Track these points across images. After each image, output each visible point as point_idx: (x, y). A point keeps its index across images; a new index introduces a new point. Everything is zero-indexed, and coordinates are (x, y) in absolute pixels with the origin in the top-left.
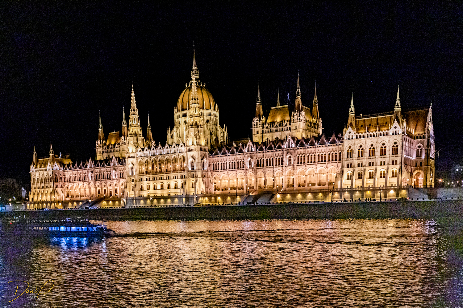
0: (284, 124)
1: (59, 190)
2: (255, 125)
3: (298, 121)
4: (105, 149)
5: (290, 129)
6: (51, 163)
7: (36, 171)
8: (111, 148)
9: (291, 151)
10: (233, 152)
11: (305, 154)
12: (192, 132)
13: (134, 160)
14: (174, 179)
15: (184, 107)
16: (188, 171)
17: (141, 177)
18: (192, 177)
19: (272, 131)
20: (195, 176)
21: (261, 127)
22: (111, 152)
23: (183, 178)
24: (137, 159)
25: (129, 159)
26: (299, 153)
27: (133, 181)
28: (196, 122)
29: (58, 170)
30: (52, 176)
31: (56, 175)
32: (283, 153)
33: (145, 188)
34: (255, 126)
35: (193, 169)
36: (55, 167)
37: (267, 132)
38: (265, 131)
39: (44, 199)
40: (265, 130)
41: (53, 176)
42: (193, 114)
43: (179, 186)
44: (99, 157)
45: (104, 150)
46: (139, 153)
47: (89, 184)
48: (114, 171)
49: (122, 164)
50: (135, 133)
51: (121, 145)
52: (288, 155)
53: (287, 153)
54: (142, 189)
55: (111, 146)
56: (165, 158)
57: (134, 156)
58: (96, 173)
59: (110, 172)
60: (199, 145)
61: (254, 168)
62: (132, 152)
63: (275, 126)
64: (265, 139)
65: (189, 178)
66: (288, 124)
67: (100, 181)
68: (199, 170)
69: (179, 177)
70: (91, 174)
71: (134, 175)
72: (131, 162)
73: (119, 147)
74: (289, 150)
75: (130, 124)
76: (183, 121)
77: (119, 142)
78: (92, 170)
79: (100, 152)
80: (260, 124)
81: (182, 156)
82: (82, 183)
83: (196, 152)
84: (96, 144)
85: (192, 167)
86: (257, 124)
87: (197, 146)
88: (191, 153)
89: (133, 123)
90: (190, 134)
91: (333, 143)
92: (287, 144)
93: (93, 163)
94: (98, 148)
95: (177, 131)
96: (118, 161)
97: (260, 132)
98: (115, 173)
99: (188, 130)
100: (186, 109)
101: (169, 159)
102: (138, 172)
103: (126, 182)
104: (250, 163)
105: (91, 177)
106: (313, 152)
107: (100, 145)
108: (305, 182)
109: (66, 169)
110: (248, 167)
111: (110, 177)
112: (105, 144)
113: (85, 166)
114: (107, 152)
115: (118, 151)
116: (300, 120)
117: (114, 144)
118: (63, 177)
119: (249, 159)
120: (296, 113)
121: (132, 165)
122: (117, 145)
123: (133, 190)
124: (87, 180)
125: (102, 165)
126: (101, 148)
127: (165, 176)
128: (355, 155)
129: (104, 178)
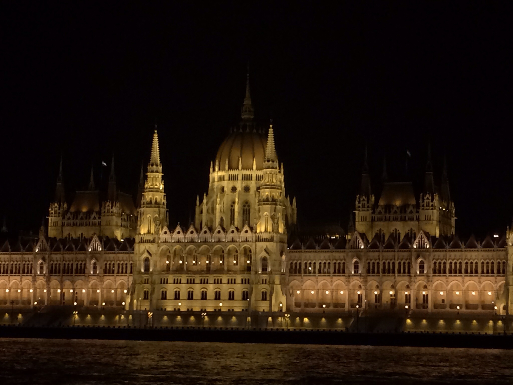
0: (408, 211)
2: (359, 207)
3: (431, 208)
4: (69, 219)
5: (418, 219)
8: (82, 218)
9: (424, 253)
10: (326, 247)
11: (446, 259)
12: (266, 211)
14: (228, 283)
15: (234, 164)
16: (256, 273)
17: (164, 276)
18: (263, 283)
19: (388, 218)
20: (269, 282)
21: (371, 211)
22: (81, 225)
23: (245, 283)
24: (158, 246)
25: (141, 245)
26: (436, 257)
27: (147, 282)
28: (273, 196)
32: (411, 255)
33: (170, 294)
34: (361, 209)
35: (265, 269)
37: (380, 220)
38: (376, 218)
40: (377, 216)
42: (268, 183)
43: (238, 295)
44: (52, 233)
45: (66, 221)
46: (163, 236)
47: (34, 280)
48: (93, 261)
49: (111, 249)
50: (156, 203)
51: (104, 216)
52: (420, 260)
53: (418, 257)
54: (164, 296)
55: (81, 215)
56: (214, 248)
57: (153, 240)
58: (52, 262)
59: (83, 263)
60: (278, 232)
61: (363, 275)
62: (149, 232)
63: (393, 211)
64: (376, 230)
65: (258, 284)
66: (414, 211)
67: (60, 277)
68: (277, 273)
69: (239, 280)
70: (41, 264)
71: (150, 273)
72: (146, 250)
73: (99, 218)
74: (420, 251)
75: (146, 186)
76: (231, 186)
77: (97, 209)
78: (45, 255)
79: (55, 224)
80: (368, 207)
81: (245, 247)
82: (18, 278)
83: (272, 243)
84: (50, 209)
85: (263, 266)
86: (363, 206)
87: (275, 235)
88: (263, 245)
89: (152, 185)
90: (263, 213)
91: (488, 246)
92: (418, 241)
93: (48, 243)
94: (53, 215)
95: (220, 203)
96: (103, 243)
97: (369, 219)
98: (95, 264)
99: (259, 208)
100: (237, 168)
101: (217, 251)
102: (158, 268)
103: (134, 283)
104: (356, 267)
105: (42, 268)
106: (458, 257)
107: (58, 211)
108: (443, 301)
110: (353, 273)
111: (83, 271)
112: (67, 211)
113: (28, 248)
114: (72, 225)
115: (97, 224)
116: (434, 207)
117: (87, 212)
119: (355, 259)
120: (427, 196)
121: (146, 255)
122: (94, 215)
123: (146, 297)
124: (31, 273)
125: (68, 249)
126: (59, 216)
127: (211, 278)
129: (70, 271)
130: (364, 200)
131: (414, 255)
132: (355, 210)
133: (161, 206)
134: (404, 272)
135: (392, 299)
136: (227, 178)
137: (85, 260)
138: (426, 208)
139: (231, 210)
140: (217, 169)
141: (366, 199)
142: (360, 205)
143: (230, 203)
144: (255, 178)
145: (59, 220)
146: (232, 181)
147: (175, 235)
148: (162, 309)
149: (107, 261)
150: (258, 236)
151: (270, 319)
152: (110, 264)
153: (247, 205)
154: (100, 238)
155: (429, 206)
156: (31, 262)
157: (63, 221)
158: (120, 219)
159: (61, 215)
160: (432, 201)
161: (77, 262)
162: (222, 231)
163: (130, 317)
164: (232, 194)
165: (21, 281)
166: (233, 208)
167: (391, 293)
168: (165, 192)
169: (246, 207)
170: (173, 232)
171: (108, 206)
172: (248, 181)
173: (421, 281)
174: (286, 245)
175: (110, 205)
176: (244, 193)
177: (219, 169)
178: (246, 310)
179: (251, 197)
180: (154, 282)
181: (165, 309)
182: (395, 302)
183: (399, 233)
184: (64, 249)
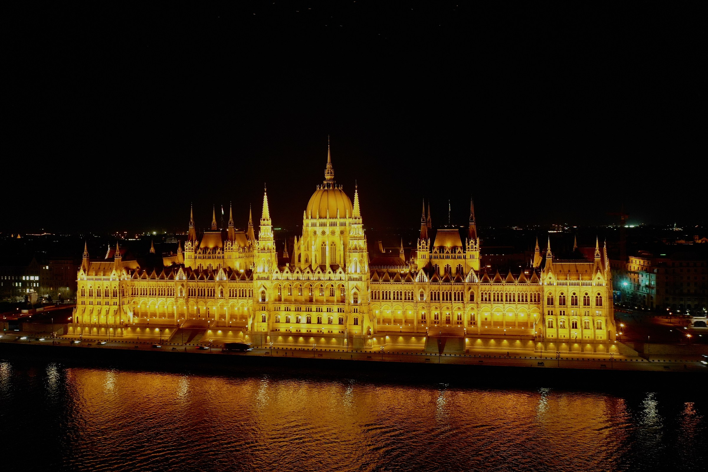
0: (457, 251)
1: (126, 307)
3: (474, 250)
4: (200, 253)
5: (465, 258)
6: (116, 270)
8: (209, 253)
9: (474, 286)
10: (398, 281)
11: (491, 291)
12: (355, 257)
13: (267, 283)
14: (328, 312)
15: (323, 215)
16: (349, 304)
17: (277, 306)
18: (355, 312)
19: (442, 257)
20: (360, 311)
21: (429, 252)
22: (209, 258)
23: (341, 312)
24: (272, 282)
25: (258, 281)
26: (484, 289)
27: (264, 309)
28: (360, 246)
29: (126, 279)
31: (123, 287)
32: (464, 288)
33: (282, 320)
34: (421, 250)
35: (356, 302)
36: (122, 277)
37: (435, 258)
38: (433, 257)
40: (433, 255)
41: (120, 289)
43: (336, 320)
44: (187, 264)
46: (275, 275)
47: (176, 301)
48: (220, 288)
49: (233, 279)
50: (268, 249)
51: (226, 251)
52: (471, 291)
53: (470, 289)
54: (278, 321)
55: (209, 250)
56: (315, 285)
57: (267, 278)
58: (189, 288)
59: (213, 289)
60: (364, 272)
61: (427, 302)
62: (264, 271)
63: (445, 252)
65: (350, 313)
66: (462, 251)
67: (196, 299)
68: (365, 304)
69: (336, 310)
70: (181, 289)
71: (266, 303)
72: (262, 286)
73: (223, 253)
74: (471, 285)
75: (260, 235)
76: (321, 231)
77: (221, 246)
78: (183, 283)
79: (190, 257)
80: (427, 248)
81: (340, 284)
82: (164, 299)
83: (361, 282)
84: (185, 246)
85: (354, 298)
86: (423, 248)
87: (363, 276)
88: (354, 283)
89: (264, 235)
90: (353, 259)
91: (522, 282)
92: (469, 278)
93: (184, 273)
94: (188, 250)
95: (314, 244)
96: (227, 275)
97: (427, 257)
98: (222, 289)
100: (326, 218)
102: (272, 299)
103: (254, 310)
104: (422, 295)
105: (181, 292)
106: (500, 289)
107: (191, 248)
108: (486, 319)
109: (135, 278)
110: (419, 299)
111: (213, 295)
112: (198, 247)
113: (170, 277)
114: (202, 258)
115: (221, 258)
116: (477, 249)
117: (213, 248)
118: (130, 288)
119: (421, 290)
120: (472, 240)
121: (263, 289)
122: (219, 250)
123: (264, 321)
124: (174, 295)
125: (200, 278)
126: (192, 252)
127: (314, 308)
128: (557, 302)
129: (203, 295)
130: (423, 243)
131: (467, 288)
132: (417, 250)
133: (271, 250)
134: (459, 300)
135: (447, 317)
136: (318, 224)
137: (214, 287)
138: (470, 250)
139: (322, 248)
140: (309, 217)
141: (425, 243)
142: (421, 247)
143: (321, 243)
144: (339, 225)
145: (193, 254)
146: (322, 227)
147: (285, 274)
148: (276, 330)
149: (231, 288)
150: (350, 276)
152: (233, 290)
153: (333, 244)
154: (225, 270)
155: (473, 248)
156: (173, 288)
157: (196, 255)
158: (238, 253)
159: (193, 250)
160: (475, 245)
161: (208, 288)
164: (322, 236)
165: (166, 301)
167: (447, 313)
168: (274, 240)
170: (283, 272)
171: (229, 244)
172: (334, 227)
175: (231, 244)
176: (331, 236)
177: (312, 218)
178: (342, 332)
179: (337, 239)
180: (270, 310)
181: (279, 330)
182: (449, 319)
183: (450, 268)
184: (197, 278)
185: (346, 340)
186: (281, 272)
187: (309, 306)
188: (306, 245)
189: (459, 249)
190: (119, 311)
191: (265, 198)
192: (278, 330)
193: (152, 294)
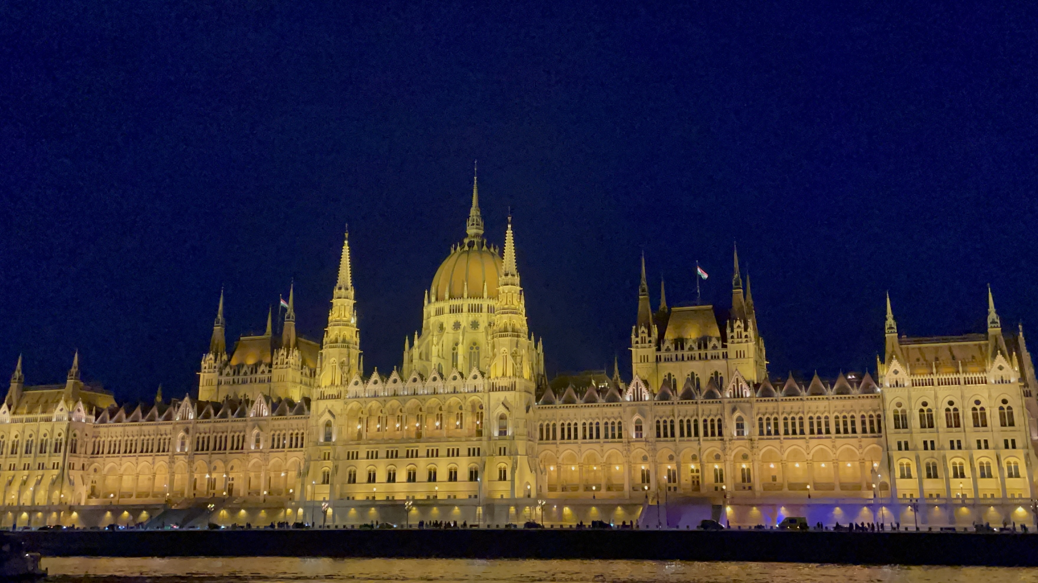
0: (710, 345)
1: (76, 475)
2: (637, 342)
3: (744, 340)
4: (228, 375)
5: (725, 356)
6: (66, 401)
7: (13, 421)
8: (245, 374)
9: (743, 404)
10: (591, 400)
11: (778, 413)
12: (503, 346)
13: (337, 406)
14: (448, 456)
15: (457, 292)
16: (490, 438)
17: (353, 449)
18: (500, 454)
19: (680, 357)
20: (510, 452)
21: (654, 348)
22: (244, 382)
23: (474, 455)
24: (346, 403)
25: (320, 402)
26: (763, 410)
27: (327, 457)
28: (514, 325)
29: (83, 421)
30: (63, 436)
31: (75, 435)
32: (724, 408)
33: (362, 476)
34: (639, 345)
35: (503, 433)
36: (77, 414)
37: (667, 360)
38: (663, 358)
39: (26, 500)
40: (663, 354)
41: (67, 438)
42: (506, 306)
43: (463, 473)
44: (204, 395)
45: (223, 379)
46: (352, 389)
47: (172, 462)
48: (256, 431)
49: (282, 413)
50: (344, 341)
51: (276, 368)
52: (737, 414)
53: (734, 410)
54: (352, 479)
55: (245, 369)
56: (427, 404)
57: (338, 396)
58: (198, 435)
59: (242, 434)
60: (521, 376)
61: (650, 440)
62: (333, 384)
63: (687, 347)
64: (663, 375)
65: (492, 455)
66: (719, 345)
67: (209, 456)
68: (521, 437)
69: (464, 451)
70: (183, 438)
71: (332, 444)
72: (327, 410)
73: (270, 371)
74: (737, 402)
75: (330, 318)
76: (452, 323)
77: (268, 360)
78: (188, 425)
79: (209, 383)
80: (650, 342)
81: (473, 400)
82: (150, 459)
83: (513, 393)
84: (203, 363)
85: (500, 428)
86: (643, 341)
87: (517, 380)
88: (501, 396)
89: (339, 317)
90: (499, 350)
91: (843, 391)
92: (732, 388)
93: (193, 408)
94: (206, 370)
95: (438, 344)
96: (270, 405)
97: (652, 359)
98: (258, 435)
99: (494, 342)
100: (462, 297)
101: (432, 408)
102: (345, 436)
103: (308, 460)
104: (639, 428)
105: (183, 444)
106: (796, 409)
107: (214, 365)
108: (774, 479)
109: (103, 421)
110: (634, 437)
111: (240, 447)
112: (226, 364)
113: (166, 417)
114: (231, 383)
115: (266, 381)
116: (748, 339)
117: (253, 365)
118: (90, 441)
119: (637, 417)
120: (738, 323)
121: (327, 417)
122: (262, 367)
123: (326, 481)
124: (168, 451)
125: (221, 415)
126: (214, 372)
127: (422, 448)
128: (915, 422)
129: (223, 447)
130: (643, 332)
131: (728, 408)
132: (631, 347)
133: (351, 346)
134: (713, 434)
135: (693, 477)
136: (447, 310)
137: (245, 431)
138: (736, 340)
139: (453, 354)
140: (433, 299)
141: (646, 331)
142: (639, 339)
143: (451, 345)
144: (486, 310)
145: (214, 376)
146: (455, 314)
147: (370, 386)
148: (348, 498)
149: (275, 431)
150: (493, 383)
151: (512, 509)
152: (279, 435)
153: (475, 347)
154: (267, 399)
155: (741, 337)
156: (169, 436)
157: (220, 378)
158: (300, 372)
159: (217, 370)
160: (746, 330)
161: (232, 434)
162: (438, 378)
163: (301, 511)
164: (453, 332)
165: (153, 463)
166: (455, 352)
167: (693, 466)
168: (357, 327)
169: (474, 350)
170: (367, 382)
171: (283, 355)
172: (477, 314)
173: (740, 447)
174: (533, 398)
175: (285, 354)
176: (471, 331)
177: (437, 299)
178: (476, 497)
179: (481, 336)
180: (339, 457)
181: (353, 498)
182: (698, 482)
183: (698, 379)
184: (216, 415)
185: (480, 510)
186: (364, 383)
187: (413, 446)
188: (423, 348)
189: (714, 341)
190: (60, 480)
191: (346, 251)
192: (351, 498)
193: (130, 450)
